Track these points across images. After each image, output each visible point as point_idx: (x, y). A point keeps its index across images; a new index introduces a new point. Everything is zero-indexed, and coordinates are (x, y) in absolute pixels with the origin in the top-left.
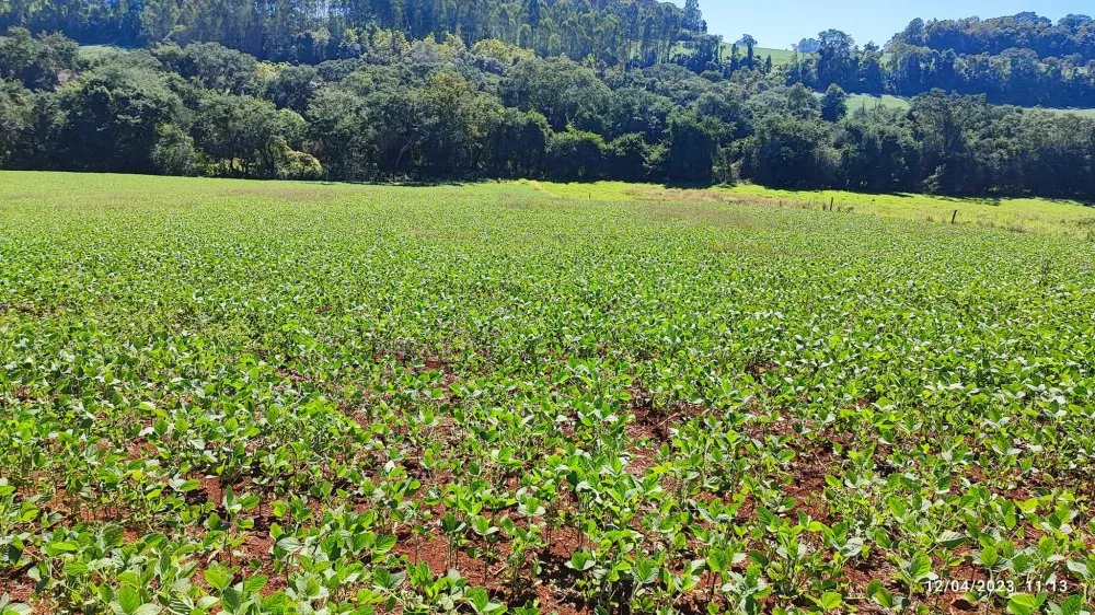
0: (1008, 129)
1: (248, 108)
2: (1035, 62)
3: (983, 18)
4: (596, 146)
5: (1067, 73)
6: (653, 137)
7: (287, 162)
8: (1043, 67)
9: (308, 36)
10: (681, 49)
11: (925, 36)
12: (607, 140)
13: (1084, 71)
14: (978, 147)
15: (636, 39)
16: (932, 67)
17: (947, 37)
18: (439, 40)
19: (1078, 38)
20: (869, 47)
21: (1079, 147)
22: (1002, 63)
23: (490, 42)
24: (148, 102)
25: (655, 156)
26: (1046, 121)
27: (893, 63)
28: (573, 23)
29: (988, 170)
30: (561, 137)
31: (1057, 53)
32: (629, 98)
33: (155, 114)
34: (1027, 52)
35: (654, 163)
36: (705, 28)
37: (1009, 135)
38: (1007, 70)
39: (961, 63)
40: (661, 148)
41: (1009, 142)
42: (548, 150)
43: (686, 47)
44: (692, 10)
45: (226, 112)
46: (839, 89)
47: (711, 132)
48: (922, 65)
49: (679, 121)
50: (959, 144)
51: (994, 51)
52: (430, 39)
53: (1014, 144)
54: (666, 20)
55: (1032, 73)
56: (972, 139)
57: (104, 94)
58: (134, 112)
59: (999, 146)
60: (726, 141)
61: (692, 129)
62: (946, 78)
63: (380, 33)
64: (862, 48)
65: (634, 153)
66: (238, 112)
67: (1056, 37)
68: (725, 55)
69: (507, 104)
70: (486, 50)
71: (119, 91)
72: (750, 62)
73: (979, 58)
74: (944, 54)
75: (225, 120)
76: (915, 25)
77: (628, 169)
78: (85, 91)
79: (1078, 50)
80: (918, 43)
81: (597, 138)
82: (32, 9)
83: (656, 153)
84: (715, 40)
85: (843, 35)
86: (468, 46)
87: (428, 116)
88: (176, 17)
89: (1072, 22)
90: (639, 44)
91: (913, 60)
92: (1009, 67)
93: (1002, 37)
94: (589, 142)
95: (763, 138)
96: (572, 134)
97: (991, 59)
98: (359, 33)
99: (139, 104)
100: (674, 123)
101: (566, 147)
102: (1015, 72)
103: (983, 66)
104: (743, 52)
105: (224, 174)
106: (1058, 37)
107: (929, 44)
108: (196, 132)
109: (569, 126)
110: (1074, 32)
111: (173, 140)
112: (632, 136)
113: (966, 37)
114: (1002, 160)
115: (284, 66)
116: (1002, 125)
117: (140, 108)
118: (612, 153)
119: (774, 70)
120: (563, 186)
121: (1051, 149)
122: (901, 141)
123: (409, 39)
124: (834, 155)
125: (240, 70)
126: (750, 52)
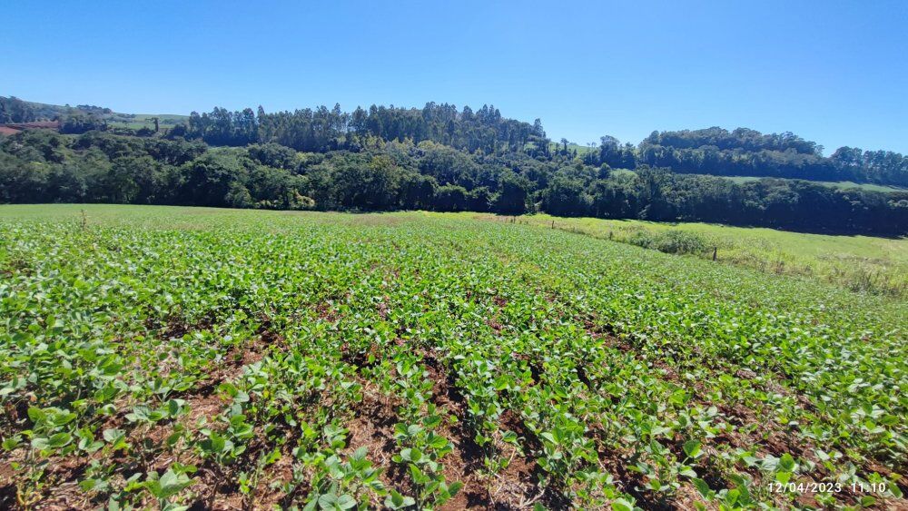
0: (686, 186)
1: (273, 174)
2: (717, 152)
3: (691, 130)
4: (462, 193)
5: (735, 158)
6: (493, 189)
7: (296, 201)
8: (722, 155)
9: (335, 141)
10: (531, 146)
11: (660, 140)
12: (468, 190)
13: (744, 157)
14: (668, 195)
15: (506, 140)
16: (662, 155)
17: (671, 140)
18: (401, 141)
19: (743, 140)
20: (628, 145)
21: (725, 195)
22: (699, 153)
23: (427, 142)
24: (224, 171)
25: (493, 199)
26: (707, 182)
27: (641, 153)
28: (471, 132)
29: (674, 208)
30: (443, 189)
31: (731, 148)
32: (488, 170)
33: (227, 178)
34: (714, 148)
35: (493, 202)
36: (545, 135)
37: (687, 189)
38: (702, 157)
39: (678, 153)
40: (497, 195)
41: (687, 193)
42: (435, 195)
43: (534, 144)
44: (537, 126)
45: (262, 176)
46: (608, 166)
47: (523, 186)
48: (656, 154)
49: (506, 180)
50: (658, 194)
51: (696, 147)
52: (396, 141)
53: (689, 194)
54: (522, 131)
55: (716, 158)
56: (666, 190)
57: (203, 167)
58: (216, 176)
59: (681, 195)
60: (532, 191)
61: (512, 184)
62: (669, 161)
63: (371, 138)
64: (624, 145)
65: (483, 197)
66: (268, 176)
67: (730, 139)
68: (552, 149)
69: (423, 173)
70: (424, 146)
71: (210, 166)
72: (564, 152)
73: (686, 150)
74: (667, 149)
75: (261, 180)
76: (654, 135)
77: (479, 205)
78: (194, 166)
79: (741, 146)
80: (656, 143)
81: (463, 189)
82: (208, 129)
83: (494, 197)
84: (547, 141)
85: (613, 138)
86: (416, 144)
87: (367, 177)
88: (274, 132)
89: (739, 131)
90: (508, 143)
91: (651, 152)
92: (703, 155)
93: (700, 140)
94: (457, 191)
95: (552, 190)
96: (449, 187)
97: (693, 151)
98: (360, 139)
99: (220, 172)
100: (504, 181)
101: (445, 194)
102: (707, 157)
103: (689, 154)
104: (562, 148)
105: (262, 207)
106: (732, 140)
107: (661, 144)
108: (249, 186)
109: (448, 183)
110: (741, 137)
111: (237, 191)
112: (482, 188)
113: (681, 139)
114: (682, 202)
115: (311, 154)
116: (683, 184)
117: (220, 174)
118: (470, 197)
119: (578, 156)
120: (441, 214)
121: (711, 197)
122: (624, 192)
123: (385, 141)
124: (589, 199)
125: (287, 156)
126: (566, 147)
